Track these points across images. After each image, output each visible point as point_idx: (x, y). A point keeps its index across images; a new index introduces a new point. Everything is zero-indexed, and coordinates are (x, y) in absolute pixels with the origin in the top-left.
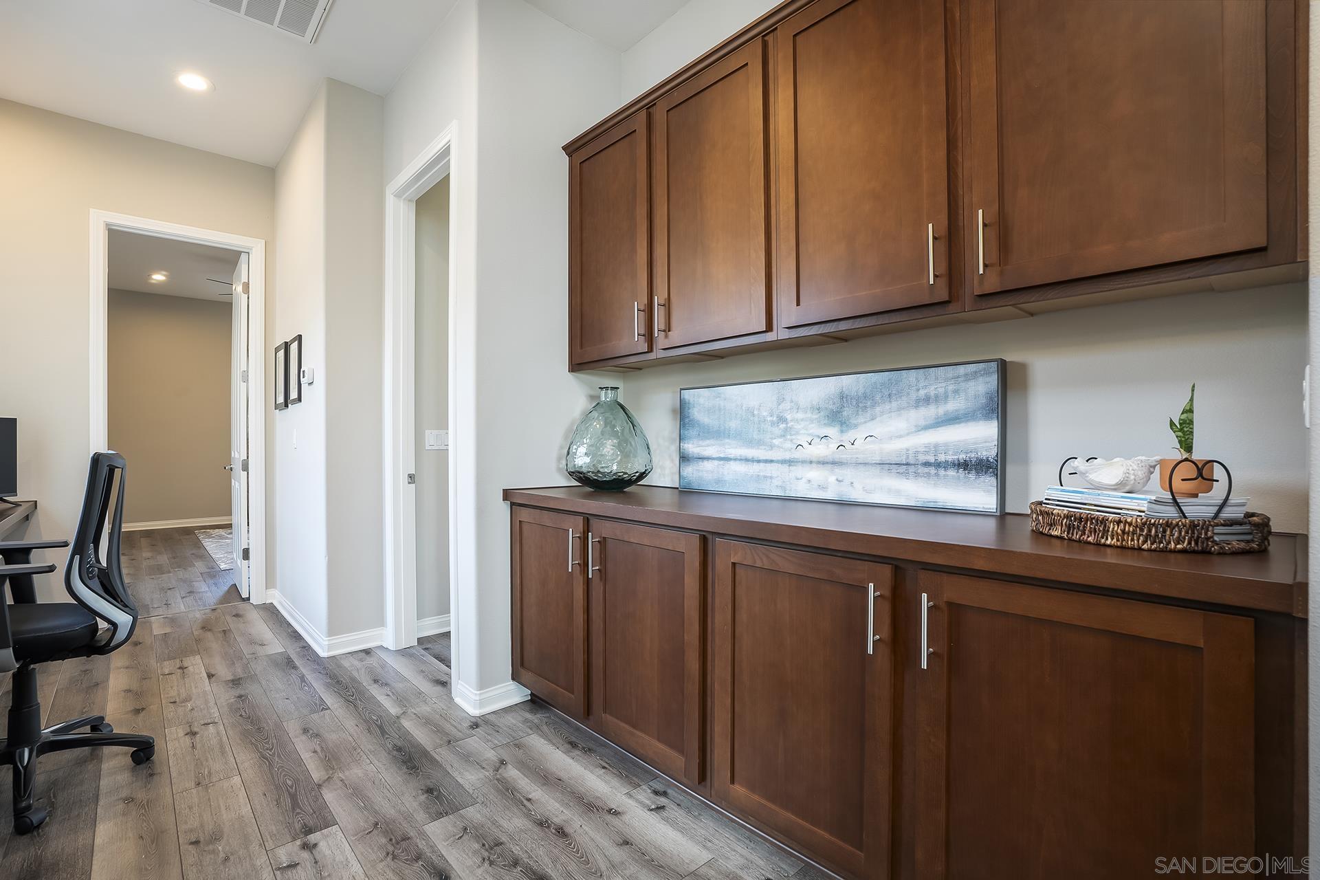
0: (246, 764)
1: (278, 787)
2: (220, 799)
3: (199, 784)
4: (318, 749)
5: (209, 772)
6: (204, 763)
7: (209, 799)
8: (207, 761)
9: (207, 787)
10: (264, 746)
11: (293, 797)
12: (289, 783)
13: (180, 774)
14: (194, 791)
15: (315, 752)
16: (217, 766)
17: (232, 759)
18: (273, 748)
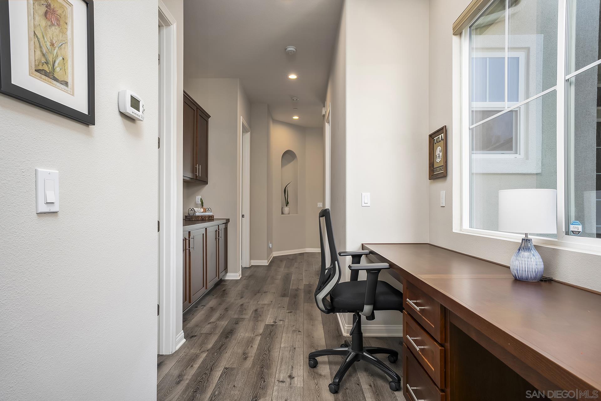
0: (277, 350)
1: (272, 338)
2: (290, 341)
3: (295, 348)
4: (250, 347)
5: (290, 352)
6: (290, 357)
7: (293, 342)
8: (289, 358)
9: (292, 346)
10: (266, 356)
11: (270, 334)
12: (268, 339)
13: (300, 355)
14: (297, 346)
15: (252, 347)
16: (287, 354)
17: (280, 355)
18: (264, 354)
